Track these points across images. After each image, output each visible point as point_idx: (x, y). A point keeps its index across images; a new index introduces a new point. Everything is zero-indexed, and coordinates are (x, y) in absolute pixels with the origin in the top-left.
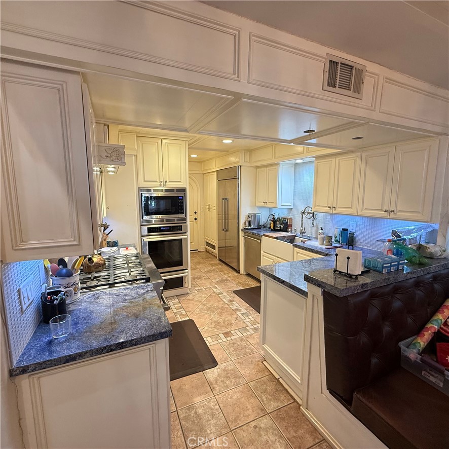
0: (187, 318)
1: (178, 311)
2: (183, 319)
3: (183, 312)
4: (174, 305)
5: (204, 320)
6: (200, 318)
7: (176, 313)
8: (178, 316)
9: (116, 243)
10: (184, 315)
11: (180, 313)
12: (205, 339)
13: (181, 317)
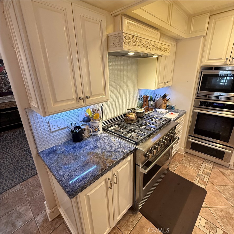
0: (203, 187)
1: (203, 175)
2: (199, 185)
3: (206, 179)
4: (205, 168)
5: (217, 201)
6: (216, 197)
7: (200, 175)
8: (198, 179)
9: (173, 107)
10: (204, 182)
11: (202, 177)
12: (199, 217)
13: (200, 181)
